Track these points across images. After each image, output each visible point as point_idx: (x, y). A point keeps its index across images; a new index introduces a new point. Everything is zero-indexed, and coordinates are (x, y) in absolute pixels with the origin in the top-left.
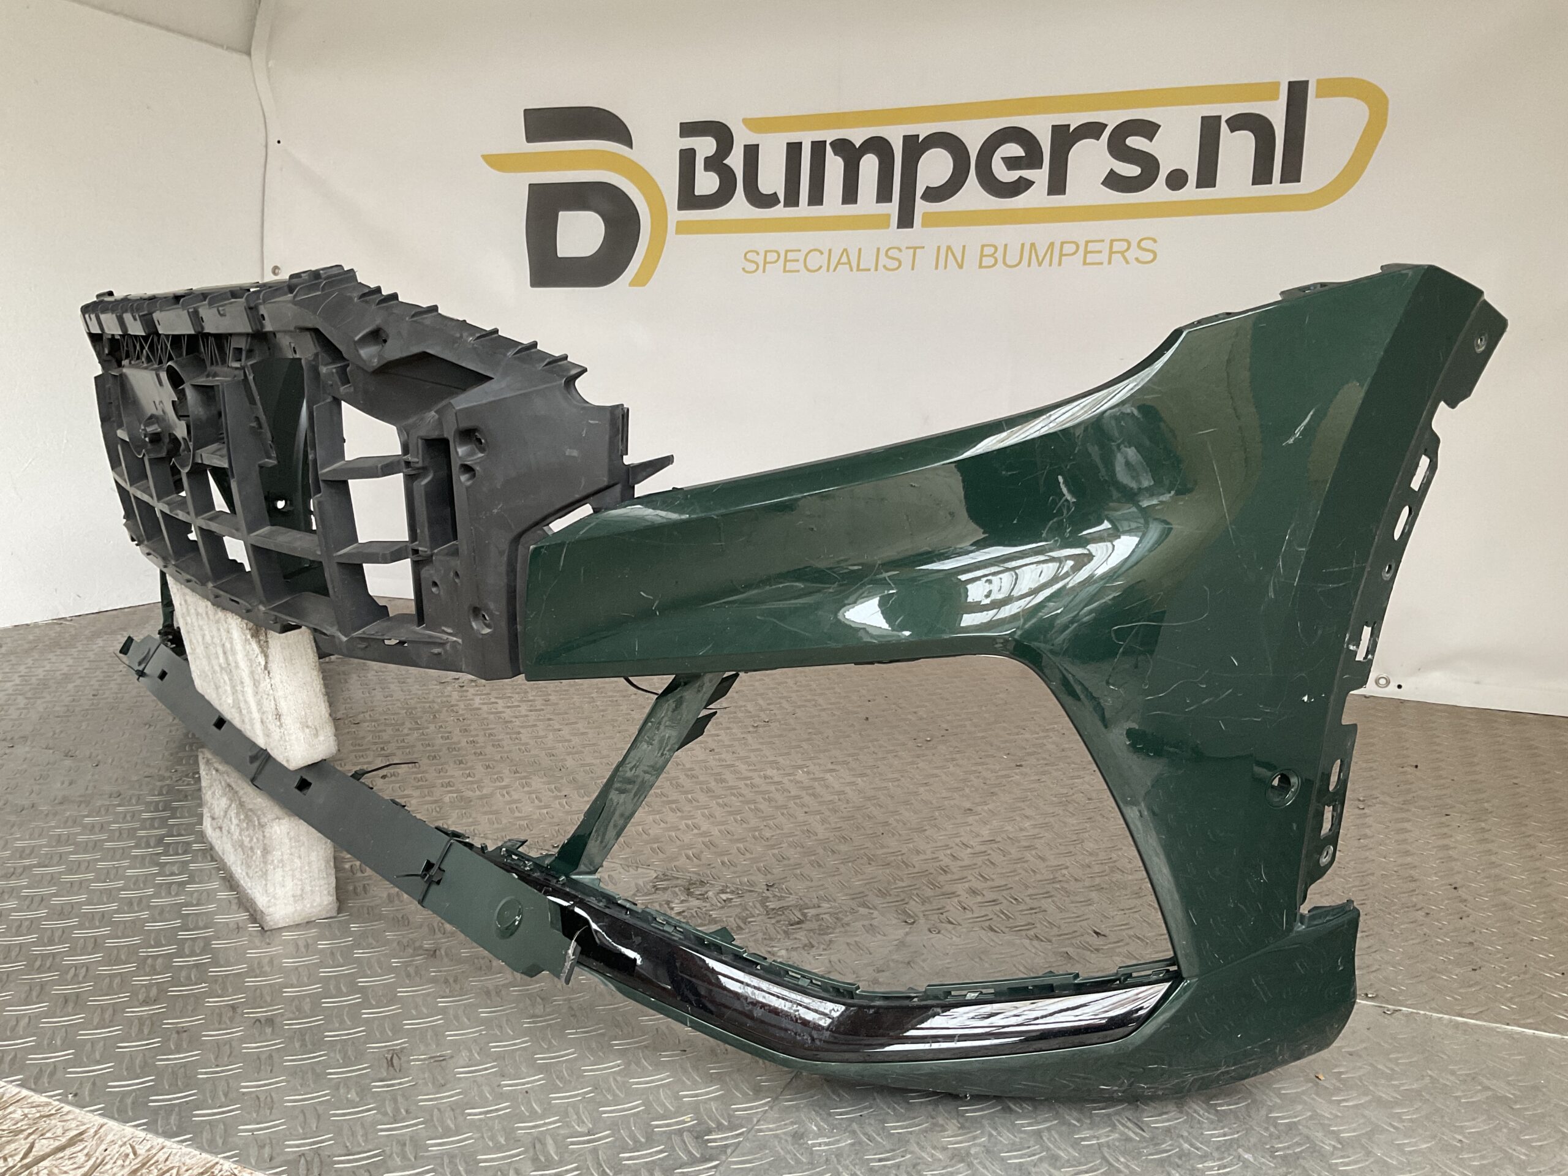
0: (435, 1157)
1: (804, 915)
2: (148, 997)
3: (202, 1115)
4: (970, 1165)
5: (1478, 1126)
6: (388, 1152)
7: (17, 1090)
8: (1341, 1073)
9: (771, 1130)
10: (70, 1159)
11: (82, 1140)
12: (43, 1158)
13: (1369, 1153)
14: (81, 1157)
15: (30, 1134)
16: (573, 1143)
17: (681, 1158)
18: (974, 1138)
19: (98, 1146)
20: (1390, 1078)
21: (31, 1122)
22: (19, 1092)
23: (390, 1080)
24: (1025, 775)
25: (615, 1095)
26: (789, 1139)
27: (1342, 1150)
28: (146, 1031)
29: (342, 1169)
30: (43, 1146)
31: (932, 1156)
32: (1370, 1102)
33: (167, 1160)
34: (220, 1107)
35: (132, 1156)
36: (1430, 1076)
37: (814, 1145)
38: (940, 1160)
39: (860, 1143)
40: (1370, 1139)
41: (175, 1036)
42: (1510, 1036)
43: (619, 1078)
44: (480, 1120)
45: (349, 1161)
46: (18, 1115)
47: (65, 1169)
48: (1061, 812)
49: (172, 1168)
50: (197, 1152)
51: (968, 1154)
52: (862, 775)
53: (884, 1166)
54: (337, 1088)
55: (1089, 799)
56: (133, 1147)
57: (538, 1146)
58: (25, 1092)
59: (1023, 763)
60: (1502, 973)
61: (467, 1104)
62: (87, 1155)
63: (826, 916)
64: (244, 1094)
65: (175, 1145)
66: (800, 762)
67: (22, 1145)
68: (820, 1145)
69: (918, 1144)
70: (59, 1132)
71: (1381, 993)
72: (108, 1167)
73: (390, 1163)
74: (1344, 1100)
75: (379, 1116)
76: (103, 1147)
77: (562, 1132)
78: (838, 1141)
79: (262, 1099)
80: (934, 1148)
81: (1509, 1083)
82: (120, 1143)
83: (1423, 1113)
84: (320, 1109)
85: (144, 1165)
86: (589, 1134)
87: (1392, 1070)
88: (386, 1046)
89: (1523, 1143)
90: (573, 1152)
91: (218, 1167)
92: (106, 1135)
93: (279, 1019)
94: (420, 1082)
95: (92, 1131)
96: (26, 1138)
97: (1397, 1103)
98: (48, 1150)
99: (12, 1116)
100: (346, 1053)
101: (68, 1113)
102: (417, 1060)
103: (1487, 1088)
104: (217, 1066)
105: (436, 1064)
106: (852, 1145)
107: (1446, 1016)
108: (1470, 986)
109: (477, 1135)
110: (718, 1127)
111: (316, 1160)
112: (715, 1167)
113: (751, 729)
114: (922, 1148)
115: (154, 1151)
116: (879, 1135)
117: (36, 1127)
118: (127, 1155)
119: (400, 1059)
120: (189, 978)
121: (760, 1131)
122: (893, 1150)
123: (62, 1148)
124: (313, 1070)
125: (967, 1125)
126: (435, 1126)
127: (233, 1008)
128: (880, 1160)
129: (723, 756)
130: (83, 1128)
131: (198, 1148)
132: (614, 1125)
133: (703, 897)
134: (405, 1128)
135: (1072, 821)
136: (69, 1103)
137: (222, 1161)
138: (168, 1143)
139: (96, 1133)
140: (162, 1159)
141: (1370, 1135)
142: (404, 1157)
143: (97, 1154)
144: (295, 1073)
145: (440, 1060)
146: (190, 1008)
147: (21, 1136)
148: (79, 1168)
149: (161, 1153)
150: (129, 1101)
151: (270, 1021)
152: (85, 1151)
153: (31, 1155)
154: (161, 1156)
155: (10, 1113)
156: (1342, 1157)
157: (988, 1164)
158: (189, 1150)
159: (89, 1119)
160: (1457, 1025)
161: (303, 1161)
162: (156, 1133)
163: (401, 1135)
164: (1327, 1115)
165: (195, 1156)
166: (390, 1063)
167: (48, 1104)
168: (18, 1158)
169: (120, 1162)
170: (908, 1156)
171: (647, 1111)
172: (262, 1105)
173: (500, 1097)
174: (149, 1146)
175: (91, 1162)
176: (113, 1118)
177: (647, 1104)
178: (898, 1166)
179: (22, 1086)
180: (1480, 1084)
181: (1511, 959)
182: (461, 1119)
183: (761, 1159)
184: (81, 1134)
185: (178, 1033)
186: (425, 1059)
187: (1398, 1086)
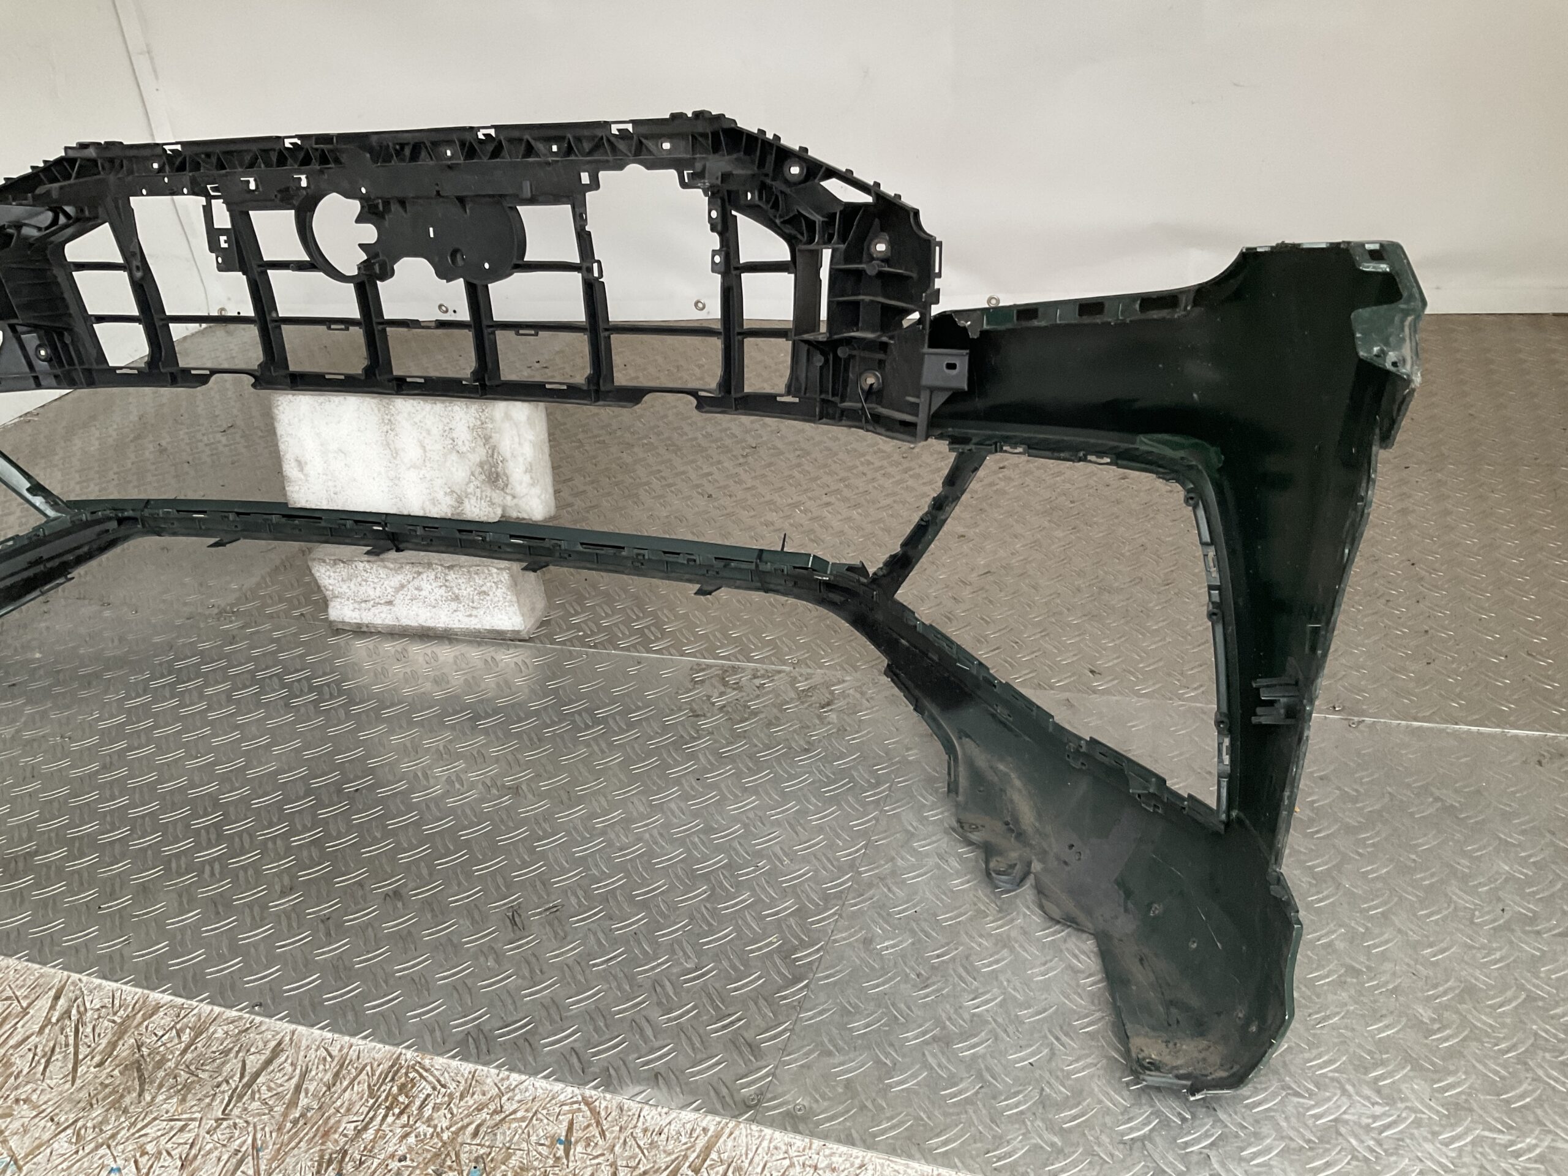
0: (576, 1016)
1: (832, 693)
2: (283, 886)
3: (371, 1007)
4: (1012, 950)
5: (1427, 842)
6: (537, 1018)
7: (210, 1007)
8: (1313, 802)
9: (844, 939)
10: (280, 1071)
11: (282, 1050)
12: (257, 1075)
13: (1339, 886)
14: (289, 1068)
15: (238, 1052)
16: (687, 981)
17: (777, 982)
18: (1012, 920)
19: (298, 1053)
20: (1355, 800)
21: (234, 1039)
22: (212, 1010)
23: (518, 940)
24: (1009, 479)
25: (709, 925)
26: (861, 946)
27: (1316, 885)
28: (295, 925)
29: (505, 1042)
30: (254, 1062)
31: (980, 945)
32: (1339, 830)
33: (358, 1058)
34: (385, 996)
35: (329, 1059)
36: (1390, 793)
37: (882, 949)
38: (987, 948)
39: (920, 940)
40: (1339, 871)
41: (321, 926)
42: (1455, 735)
43: (708, 905)
44: (604, 970)
45: (509, 1033)
46: (220, 1034)
47: (279, 1082)
48: (1046, 524)
49: (365, 1066)
50: (381, 1046)
51: (1009, 937)
52: (857, 506)
53: (943, 961)
54: (477, 959)
55: (1072, 502)
56: (326, 1050)
57: (658, 989)
58: (217, 1009)
59: (1006, 463)
60: (1453, 662)
61: (589, 955)
62: (292, 1064)
63: (851, 691)
64: (400, 977)
65: (360, 1042)
66: (796, 498)
67: (233, 1065)
68: (887, 948)
69: (967, 933)
70: (261, 1044)
71: (1347, 704)
72: (313, 1073)
73: (540, 1029)
74: (1317, 832)
75: (520, 981)
76: (302, 1054)
77: (675, 970)
78: (901, 942)
79: (417, 980)
80: (981, 936)
81: (1456, 791)
82: (314, 1047)
83: (1384, 835)
84: (469, 982)
85: (342, 1066)
86: (696, 969)
87: (1357, 791)
88: (505, 904)
89: (1465, 854)
90: (688, 990)
91: (403, 1057)
92: (300, 1041)
93: (403, 891)
94: (544, 937)
95: (287, 1039)
96: (236, 1057)
97: (1361, 828)
98: (258, 1066)
99: (216, 1035)
100: (473, 918)
101: (261, 1023)
102: (534, 916)
103: (1437, 799)
104: (368, 952)
105: (552, 916)
106: (913, 944)
107: (1403, 722)
108: (1426, 684)
109: (606, 987)
110: (800, 944)
111: (481, 1036)
112: (806, 986)
113: (742, 460)
114: (971, 938)
115: (345, 1051)
116: (934, 930)
117: (239, 1044)
118: (325, 1059)
119: (520, 916)
120: (311, 858)
121: (835, 941)
122: (948, 944)
123: (269, 1062)
124: (450, 940)
125: (1005, 907)
126: (569, 983)
127: (360, 884)
128: (938, 956)
129: (722, 502)
130: (279, 1037)
131: (380, 1041)
132: (716, 957)
133: (738, 687)
134: (544, 990)
135: (1059, 534)
136: (258, 1014)
137: (404, 1051)
138: (354, 1040)
139: (291, 1039)
140: (354, 1057)
141: (1338, 867)
142: (552, 1022)
143: (300, 1062)
144: (437, 947)
145: (554, 910)
146: (324, 894)
147: (232, 1055)
148: (290, 1079)
149: (351, 1052)
150: (306, 1002)
151: (397, 894)
152: (289, 1061)
153: (246, 1073)
154: (353, 1054)
155: (213, 1033)
156: (1318, 893)
157: (1027, 946)
158: (374, 1044)
159: (279, 1027)
160: (1414, 732)
161: (470, 1039)
162: (341, 1032)
163: (542, 997)
164: (1302, 850)
165: (380, 1049)
166: (514, 923)
167: (241, 1018)
168: (237, 1078)
169: (321, 1067)
170: (961, 948)
171: (739, 937)
172: (420, 986)
173: (615, 942)
174: (339, 1047)
175: (298, 1071)
176: (299, 1023)
177: (738, 929)
178: (953, 959)
179: (212, 1003)
180: (1432, 794)
181: (1461, 646)
182: (587, 972)
183: (840, 971)
184: (279, 1044)
185: (322, 921)
186: (540, 913)
187: (1362, 809)
